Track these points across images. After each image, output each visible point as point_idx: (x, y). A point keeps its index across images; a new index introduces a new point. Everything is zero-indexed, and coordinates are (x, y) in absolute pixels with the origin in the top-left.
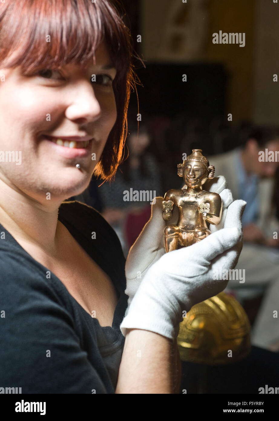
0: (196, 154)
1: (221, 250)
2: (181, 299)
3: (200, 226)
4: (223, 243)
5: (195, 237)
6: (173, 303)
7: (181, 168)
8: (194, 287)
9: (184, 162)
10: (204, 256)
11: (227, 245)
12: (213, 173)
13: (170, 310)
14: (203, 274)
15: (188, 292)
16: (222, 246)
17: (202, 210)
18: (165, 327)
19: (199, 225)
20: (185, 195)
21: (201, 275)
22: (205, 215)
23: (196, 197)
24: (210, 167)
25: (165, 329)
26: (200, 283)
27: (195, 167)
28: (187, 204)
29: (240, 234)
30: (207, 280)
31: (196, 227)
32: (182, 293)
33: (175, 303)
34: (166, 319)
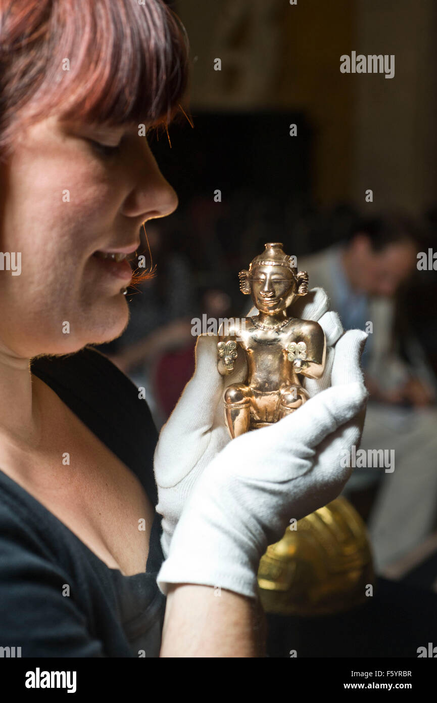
0: (272, 252)
1: (332, 427)
2: (267, 522)
3: (288, 383)
4: (336, 414)
5: (282, 405)
6: (254, 532)
7: (245, 278)
8: (290, 500)
9: (250, 268)
10: (304, 439)
11: (342, 417)
12: (305, 285)
13: (249, 546)
14: (305, 474)
15: (280, 508)
16: (335, 418)
17: (292, 355)
18: (242, 577)
19: (285, 382)
20: (257, 328)
21: (302, 476)
22: (298, 363)
23: (278, 331)
24: (300, 274)
25: (242, 582)
26: (301, 490)
27: (274, 277)
28: (261, 345)
29: (365, 395)
30: (311, 484)
31: (280, 385)
32: (269, 512)
33: (258, 532)
34: (242, 563)
